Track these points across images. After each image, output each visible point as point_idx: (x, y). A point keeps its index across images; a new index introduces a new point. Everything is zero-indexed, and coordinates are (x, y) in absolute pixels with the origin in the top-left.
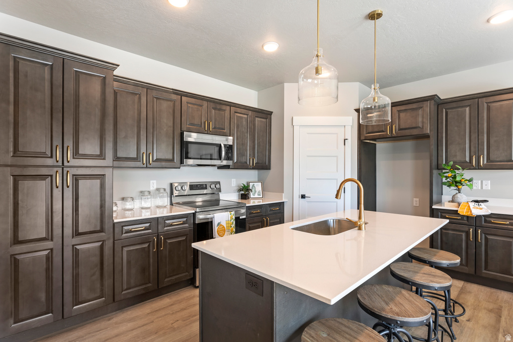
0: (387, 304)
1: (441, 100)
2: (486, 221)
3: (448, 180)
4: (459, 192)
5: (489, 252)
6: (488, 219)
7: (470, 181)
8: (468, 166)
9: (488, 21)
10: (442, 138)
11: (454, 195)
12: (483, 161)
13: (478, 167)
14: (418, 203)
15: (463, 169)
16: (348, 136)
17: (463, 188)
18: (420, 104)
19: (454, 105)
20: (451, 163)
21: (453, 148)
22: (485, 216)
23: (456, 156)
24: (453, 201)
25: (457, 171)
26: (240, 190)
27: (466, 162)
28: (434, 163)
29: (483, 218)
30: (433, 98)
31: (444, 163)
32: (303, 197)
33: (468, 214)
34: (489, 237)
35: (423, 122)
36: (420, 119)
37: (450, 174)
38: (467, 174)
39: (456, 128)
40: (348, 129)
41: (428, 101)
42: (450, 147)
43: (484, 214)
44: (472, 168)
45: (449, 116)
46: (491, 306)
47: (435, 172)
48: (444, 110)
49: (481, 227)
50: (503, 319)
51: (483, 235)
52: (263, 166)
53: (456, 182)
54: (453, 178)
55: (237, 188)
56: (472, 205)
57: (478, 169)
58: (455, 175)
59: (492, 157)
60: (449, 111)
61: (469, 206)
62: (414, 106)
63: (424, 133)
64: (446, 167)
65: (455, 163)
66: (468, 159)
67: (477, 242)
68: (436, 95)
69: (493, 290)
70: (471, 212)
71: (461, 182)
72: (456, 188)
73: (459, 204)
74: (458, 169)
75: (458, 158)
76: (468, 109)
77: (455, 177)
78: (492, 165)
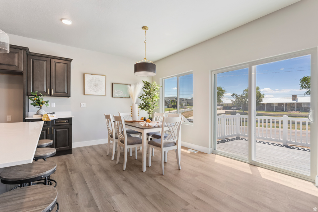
0: (30, 172)
1: (30, 52)
2: (56, 123)
3: (35, 102)
4: (41, 109)
5: (57, 138)
6: (57, 121)
7: (47, 102)
8: (46, 94)
9: (61, 20)
10: (30, 76)
11: (38, 111)
12: (53, 92)
13: (51, 95)
14: (11, 118)
15: (43, 96)
17: (43, 106)
18: (17, 50)
19: (37, 58)
20: (37, 92)
21: (36, 83)
22: (56, 120)
23: (38, 88)
24: (37, 114)
25: (40, 97)
27: (44, 92)
29: (55, 121)
30: (25, 49)
31: (31, 91)
33: (48, 120)
34: (57, 130)
35: (18, 63)
36: (16, 60)
37: (35, 98)
38: (44, 99)
39: (38, 72)
41: (22, 50)
42: (35, 83)
43: (55, 119)
44: (48, 95)
45: (35, 64)
46: (61, 163)
47: (27, 97)
48: (31, 59)
49: (54, 126)
50: (67, 166)
51: (55, 130)
53: (39, 103)
54: (37, 101)
56: (49, 115)
57: (51, 96)
58: (39, 99)
59: (57, 90)
60: (34, 61)
61: (48, 116)
63: (19, 70)
64: (33, 94)
65: (38, 92)
66: (45, 91)
67: (52, 134)
68: (28, 48)
69: (59, 157)
70: (49, 118)
71: (42, 103)
72: (39, 106)
73: (42, 115)
74: (40, 96)
75: (40, 89)
76: (45, 62)
77: (38, 100)
78: (58, 94)
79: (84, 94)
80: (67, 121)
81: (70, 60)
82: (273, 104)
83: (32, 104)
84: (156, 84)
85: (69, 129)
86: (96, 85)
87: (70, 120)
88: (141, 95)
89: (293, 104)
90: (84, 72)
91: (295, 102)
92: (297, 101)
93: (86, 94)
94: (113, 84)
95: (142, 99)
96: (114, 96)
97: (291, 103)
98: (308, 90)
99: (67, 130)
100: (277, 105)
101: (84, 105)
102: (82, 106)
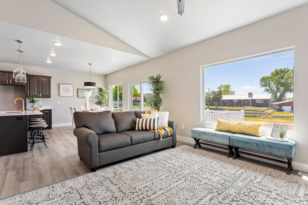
4: (34, 105)
6: (43, 111)
7: (37, 101)
8: (37, 97)
10: (28, 87)
11: (32, 105)
12: (41, 95)
13: (39, 97)
17: (35, 103)
19: (32, 77)
21: (31, 91)
24: (32, 107)
31: (29, 95)
34: (43, 116)
37: (31, 99)
38: (35, 99)
39: (32, 84)
59: (43, 94)
60: (30, 79)
63: (23, 85)
64: (30, 97)
66: (36, 95)
71: (35, 101)
72: (33, 103)
73: (35, 108)
74: (34, 97)
75: (33, 94)
76: (36, 79)
77: (32, 100)
78: (43, 97)
79: (59, 96)
80: (49, 111)
81: (50, 77)
82: (234, 100)
83: (29, 102)
84: (105, 90)
85: (50, 115)
86: (67, 91)
87: (50, 110)
88: (96, 96)
89: (249, 100)
90: (59, 83)
91: (250, 98)
92: (252, 98)
93: (60, 96)
94: (78, 89)
95: (97, 99)
96: (78, 97)
97: (247, 100)
98: (266, 89)
99: (49, 116)
100: (237, 101)
101: (59, 102)
102: (58, 103)
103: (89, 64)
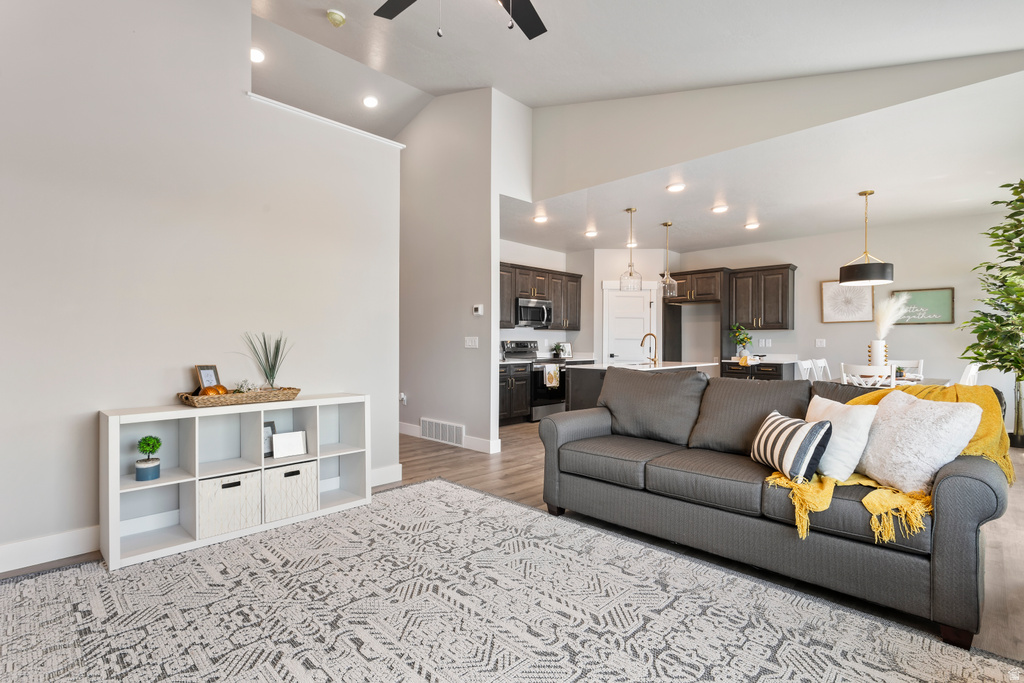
1: (731, 270)
4: (744, 349)
7: (751, 339)
8: (750, 327)
10: (733, 303)
12: (761, 323)
13: (758, 328)
15: (747, 329)
16: (654, 299)
17: (746, 345)
18: (713, 274)
19: (741, 275)
20: (737, 324)
22: (757, 365)
23: (742, 318)
25: (741, 331)
26: (552, 350)
27: (749, 324)
28: (726, 324)
31: (734, 323)
32: (612, 356)
33: (746, 365)
35: (715, 290)
36: (713, 287)
39: (742, 295)
40: (654, 293)
42: (738, 311)
44: (753, 328)
45: (738, 285)
47: (726, 332)
48: (734, 279)
52: (574, 327)
53: (741, 340)
55: (548, 348)
58: (740, 334)
59: (768, 320)
60: (739, 280)
61: (746, 359)
62: (709, 275)
63: (717, 298)
66: (750, 322)
72: (742, 345)
75: (744, 320)
76: (751, 279)
78: (767, 326)
79: (822, 322)
86: (848, 302)
93: (825, 321)
101: (821, 343)
102: (818, 345)
103: (861, 194)
